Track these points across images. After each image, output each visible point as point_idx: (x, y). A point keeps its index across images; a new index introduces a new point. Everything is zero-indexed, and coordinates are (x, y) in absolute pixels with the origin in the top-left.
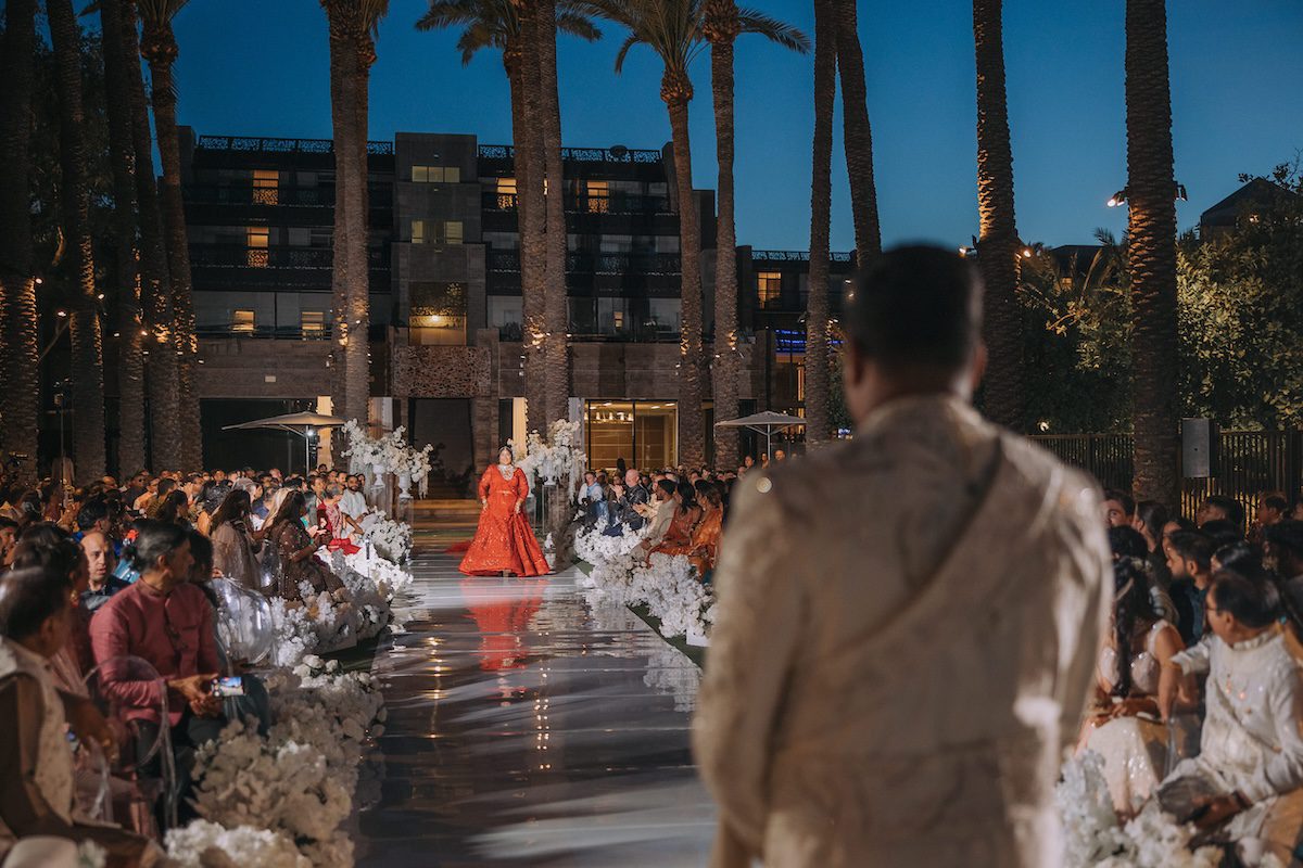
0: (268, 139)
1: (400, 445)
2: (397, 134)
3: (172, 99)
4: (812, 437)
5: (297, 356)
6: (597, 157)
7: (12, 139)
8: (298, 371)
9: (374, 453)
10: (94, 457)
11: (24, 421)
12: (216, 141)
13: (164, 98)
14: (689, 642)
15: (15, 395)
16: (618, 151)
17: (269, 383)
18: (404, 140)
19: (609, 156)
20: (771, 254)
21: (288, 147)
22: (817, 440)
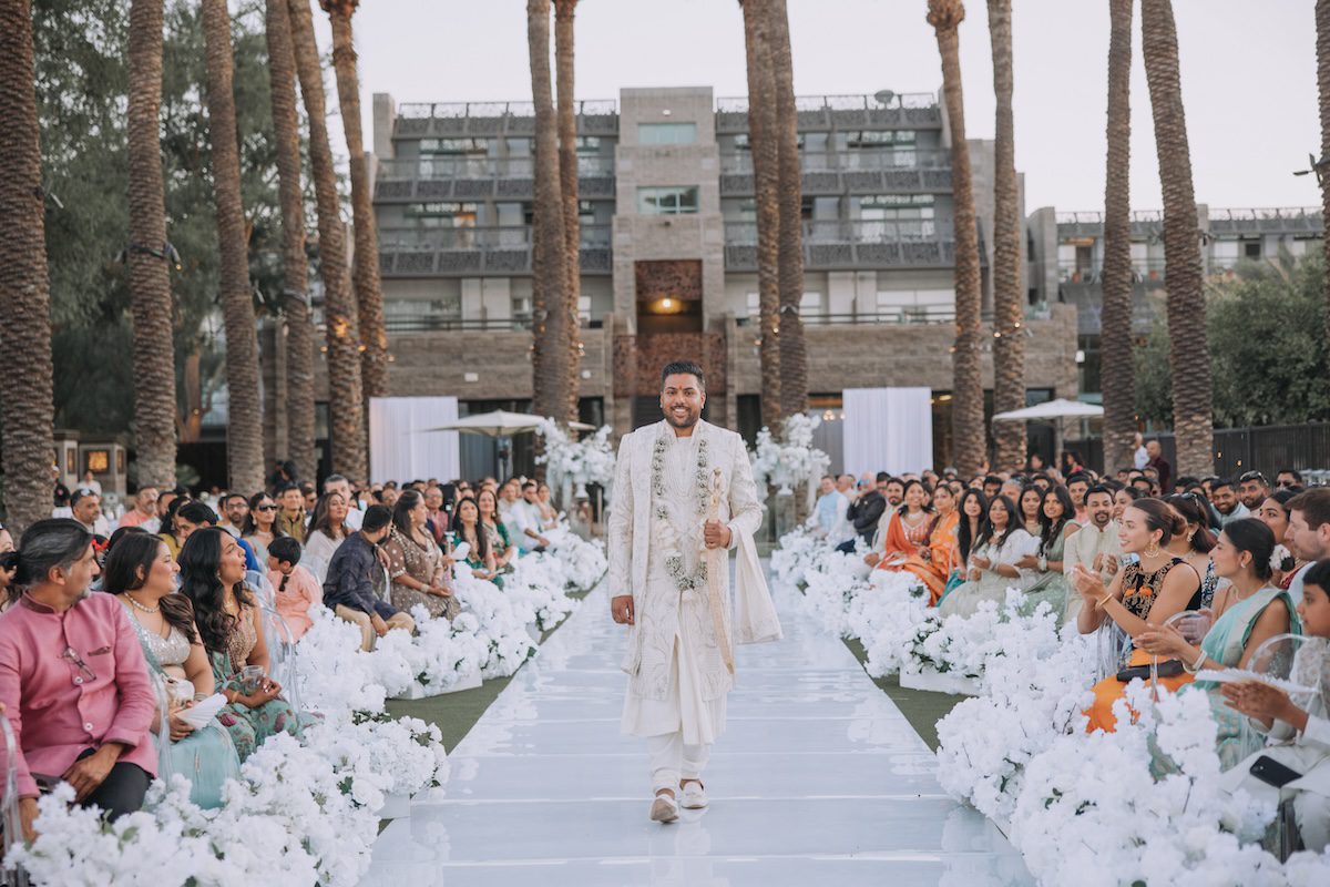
0: (476, 103)
1: (605, 449)
2: (622, 90)
3: (353, 57)
4: (1111, 428)
5: (501, 350)
6: (857, 105)
7: (141, 98)
8: (503, 368)
9: (575, 458)
10: (251, 468)
11: (159, 425)
12: (417, 108)
13: (344, 56)
14: (903, 683)
15: (149, 394)
16: (884, 96)
17: (470, 383)
18: (630, 97)
19: (873, 104)
20: (1079, 215)
21: (497, 112)
22: (1118, 432)
